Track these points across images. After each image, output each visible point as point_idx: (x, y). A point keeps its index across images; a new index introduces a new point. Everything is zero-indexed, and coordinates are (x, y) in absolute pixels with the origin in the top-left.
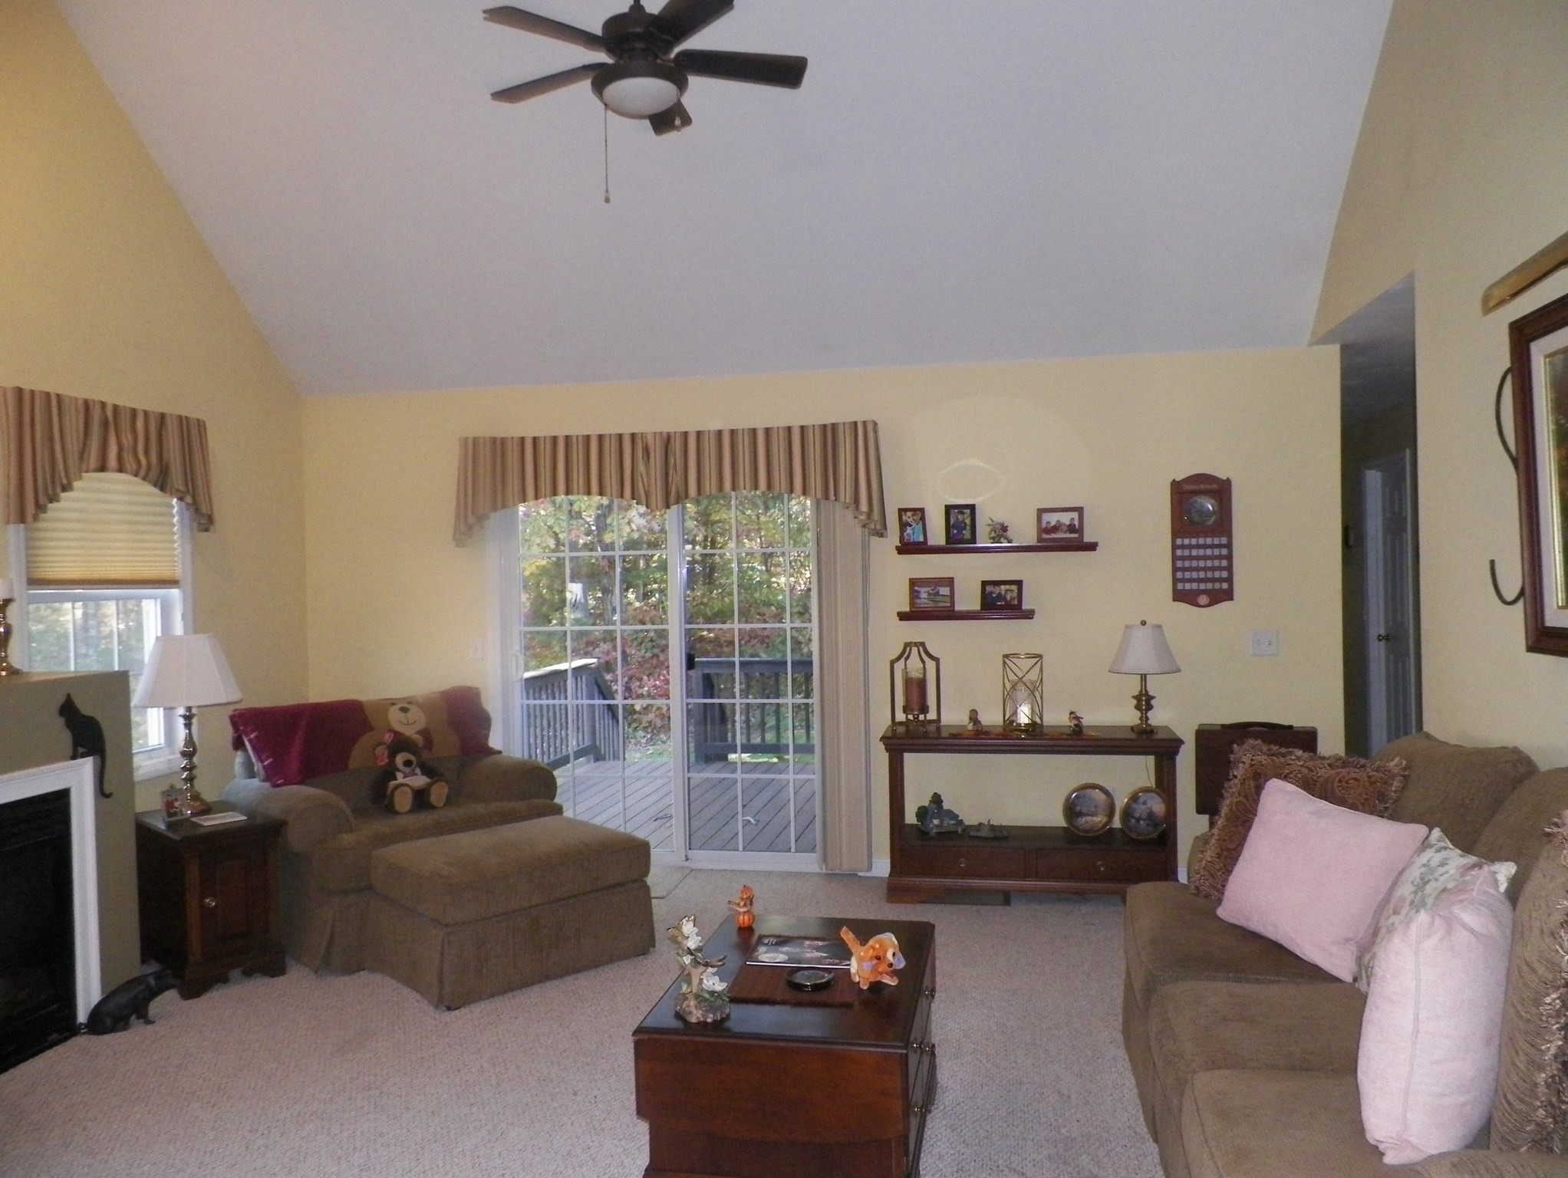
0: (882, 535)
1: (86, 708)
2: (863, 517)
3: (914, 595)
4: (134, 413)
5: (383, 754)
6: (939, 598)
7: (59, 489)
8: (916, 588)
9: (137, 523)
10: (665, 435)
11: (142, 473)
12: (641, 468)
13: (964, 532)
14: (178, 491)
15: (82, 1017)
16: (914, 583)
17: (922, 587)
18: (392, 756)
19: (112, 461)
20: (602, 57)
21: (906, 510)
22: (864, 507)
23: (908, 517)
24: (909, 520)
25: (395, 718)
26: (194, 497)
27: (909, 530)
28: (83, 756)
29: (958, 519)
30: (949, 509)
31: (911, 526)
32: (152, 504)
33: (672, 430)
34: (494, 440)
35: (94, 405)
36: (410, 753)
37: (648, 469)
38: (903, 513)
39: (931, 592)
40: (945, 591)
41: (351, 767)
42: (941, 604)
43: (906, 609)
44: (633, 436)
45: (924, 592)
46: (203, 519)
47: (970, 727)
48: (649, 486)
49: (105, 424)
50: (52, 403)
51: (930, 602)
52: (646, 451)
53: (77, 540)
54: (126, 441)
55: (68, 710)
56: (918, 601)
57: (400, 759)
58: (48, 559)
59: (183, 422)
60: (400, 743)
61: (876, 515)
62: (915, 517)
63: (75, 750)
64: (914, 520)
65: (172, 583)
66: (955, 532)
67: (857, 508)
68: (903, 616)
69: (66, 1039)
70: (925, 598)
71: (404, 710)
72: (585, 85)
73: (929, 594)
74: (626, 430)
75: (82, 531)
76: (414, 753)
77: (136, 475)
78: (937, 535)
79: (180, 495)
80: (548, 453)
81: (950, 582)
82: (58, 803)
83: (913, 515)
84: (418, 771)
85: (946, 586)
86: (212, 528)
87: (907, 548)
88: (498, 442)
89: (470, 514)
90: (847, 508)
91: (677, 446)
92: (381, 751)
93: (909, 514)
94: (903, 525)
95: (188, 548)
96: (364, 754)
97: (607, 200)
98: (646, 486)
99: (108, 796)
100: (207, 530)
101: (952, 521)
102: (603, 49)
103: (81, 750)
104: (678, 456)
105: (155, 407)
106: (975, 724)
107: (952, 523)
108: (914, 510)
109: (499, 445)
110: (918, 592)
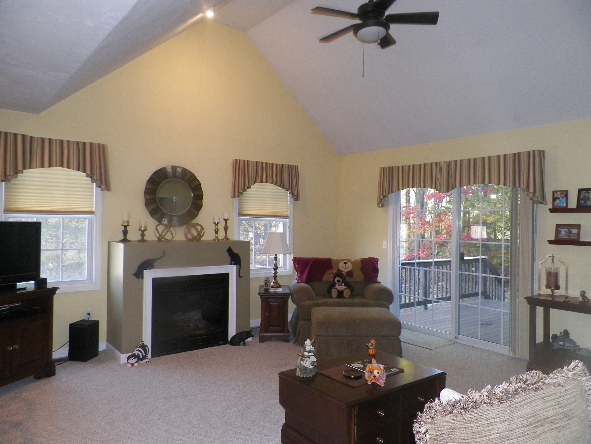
0: (542, 203)
1: (235, 251)
2: (531, 195)
3: (558, 232)
4: (272, 164)
5: (332, 277)
6: (570, 234)
7: (246, 188)
8: (559, 229)
9: (275, 198)
10: (448, 162)
11: (274, 182)
12: (439, 176)
13: (588, 202)
14: (286, 188)
15: (229, 340)
16: (558, 226)
17: (563, 228)
18: (334, 278)
19: (264, 179)
20: (358, 21)
21: (557, 192)
22: (531, 190)
23: (558, 195)
24: (558, 196)
25: (341, 266)
26: (292, 190)
27: (558, 201)
28: (234, 264)
29: (585, 196)
30: (580, 191)
31: (559, 199)
32: (280, 192)
33: (451, 160)
34: (390, 167)
35: (259, 163)
36: (340, 277)
37: (441, 176)
38: (555, 193)
39: (567, 231)
40: (575, 231)
41: (323, 280)
42: (572, 238)
43: (553, 238)
44: (436, 163)
45: (563, 231)
46: (296, 197)
47: (580, 299)
48: (441, 182)
49: (262, 168)
50: (246, 163)
51: (566, 236)
52: (441, 168)
53: (255, 203)
54: (269, 173)
55: (230, 251)
56: (560, 235)
57: (336, 279)
58: (246, 208)
59: (290, 167)
60: (339, 274)
61: (538, 193)
62: (562, 195)
63: (231, 262)
64: (561, 196)
65: (286, 217)
66: (583, 202)
67: (528, 191)
68: (551, 242)
69: (223, 344)
70: (564, 234)
71: (345, 263)
72: (351, 34)
73: (566, 232)
74: (434, 161)
75: (257, 200)
76: (341, 278)
77: (272, 183)
78: (573, 204)
79: (287, 189)
80: (407, 171)
81: (578, 227)
82: (225, 277)
83: (561, 194)
84: (343, 284)
85: (576, 229)
86: (299, 200)
87: (554, 210)
88: (391, 168)
89: (381, 195)
90: (524, 191)
91: (453, 166)
92: (332, 275)
93: (559, 193)
94: (554, 199)
95: (292, 206)
96: (328, 277)
97: (363, 76)
98: (440, 182)
99: (241, 277)
100: (297, 200)
101: (582, 197)
102: (358, 18)
103: (233, 263)
104: (453, 172)
105: (280, 162)
106: (583, 298)
107: (581, 198)
108: (562, 192)
109: (391, 169)
110: (560, 231)
